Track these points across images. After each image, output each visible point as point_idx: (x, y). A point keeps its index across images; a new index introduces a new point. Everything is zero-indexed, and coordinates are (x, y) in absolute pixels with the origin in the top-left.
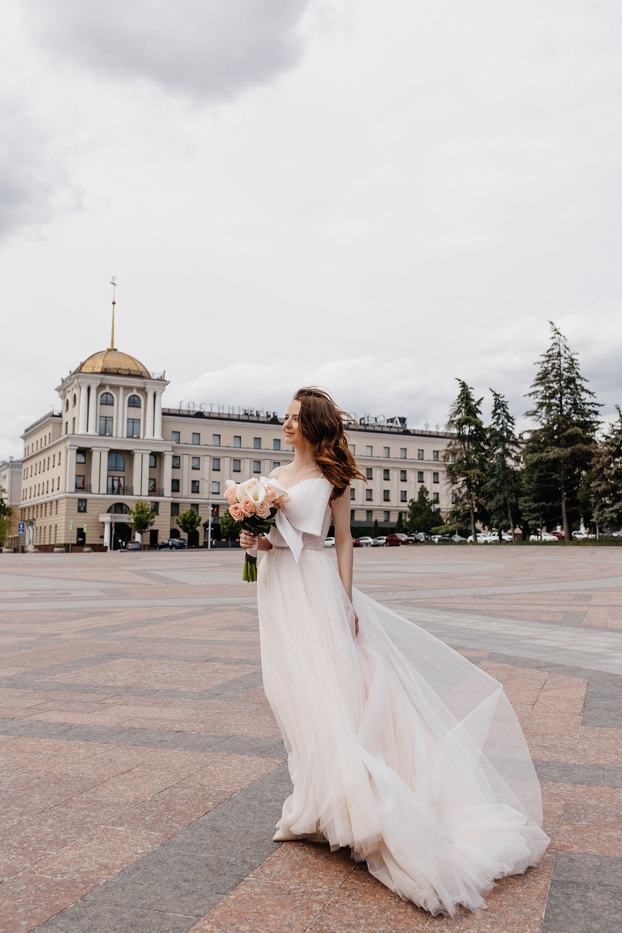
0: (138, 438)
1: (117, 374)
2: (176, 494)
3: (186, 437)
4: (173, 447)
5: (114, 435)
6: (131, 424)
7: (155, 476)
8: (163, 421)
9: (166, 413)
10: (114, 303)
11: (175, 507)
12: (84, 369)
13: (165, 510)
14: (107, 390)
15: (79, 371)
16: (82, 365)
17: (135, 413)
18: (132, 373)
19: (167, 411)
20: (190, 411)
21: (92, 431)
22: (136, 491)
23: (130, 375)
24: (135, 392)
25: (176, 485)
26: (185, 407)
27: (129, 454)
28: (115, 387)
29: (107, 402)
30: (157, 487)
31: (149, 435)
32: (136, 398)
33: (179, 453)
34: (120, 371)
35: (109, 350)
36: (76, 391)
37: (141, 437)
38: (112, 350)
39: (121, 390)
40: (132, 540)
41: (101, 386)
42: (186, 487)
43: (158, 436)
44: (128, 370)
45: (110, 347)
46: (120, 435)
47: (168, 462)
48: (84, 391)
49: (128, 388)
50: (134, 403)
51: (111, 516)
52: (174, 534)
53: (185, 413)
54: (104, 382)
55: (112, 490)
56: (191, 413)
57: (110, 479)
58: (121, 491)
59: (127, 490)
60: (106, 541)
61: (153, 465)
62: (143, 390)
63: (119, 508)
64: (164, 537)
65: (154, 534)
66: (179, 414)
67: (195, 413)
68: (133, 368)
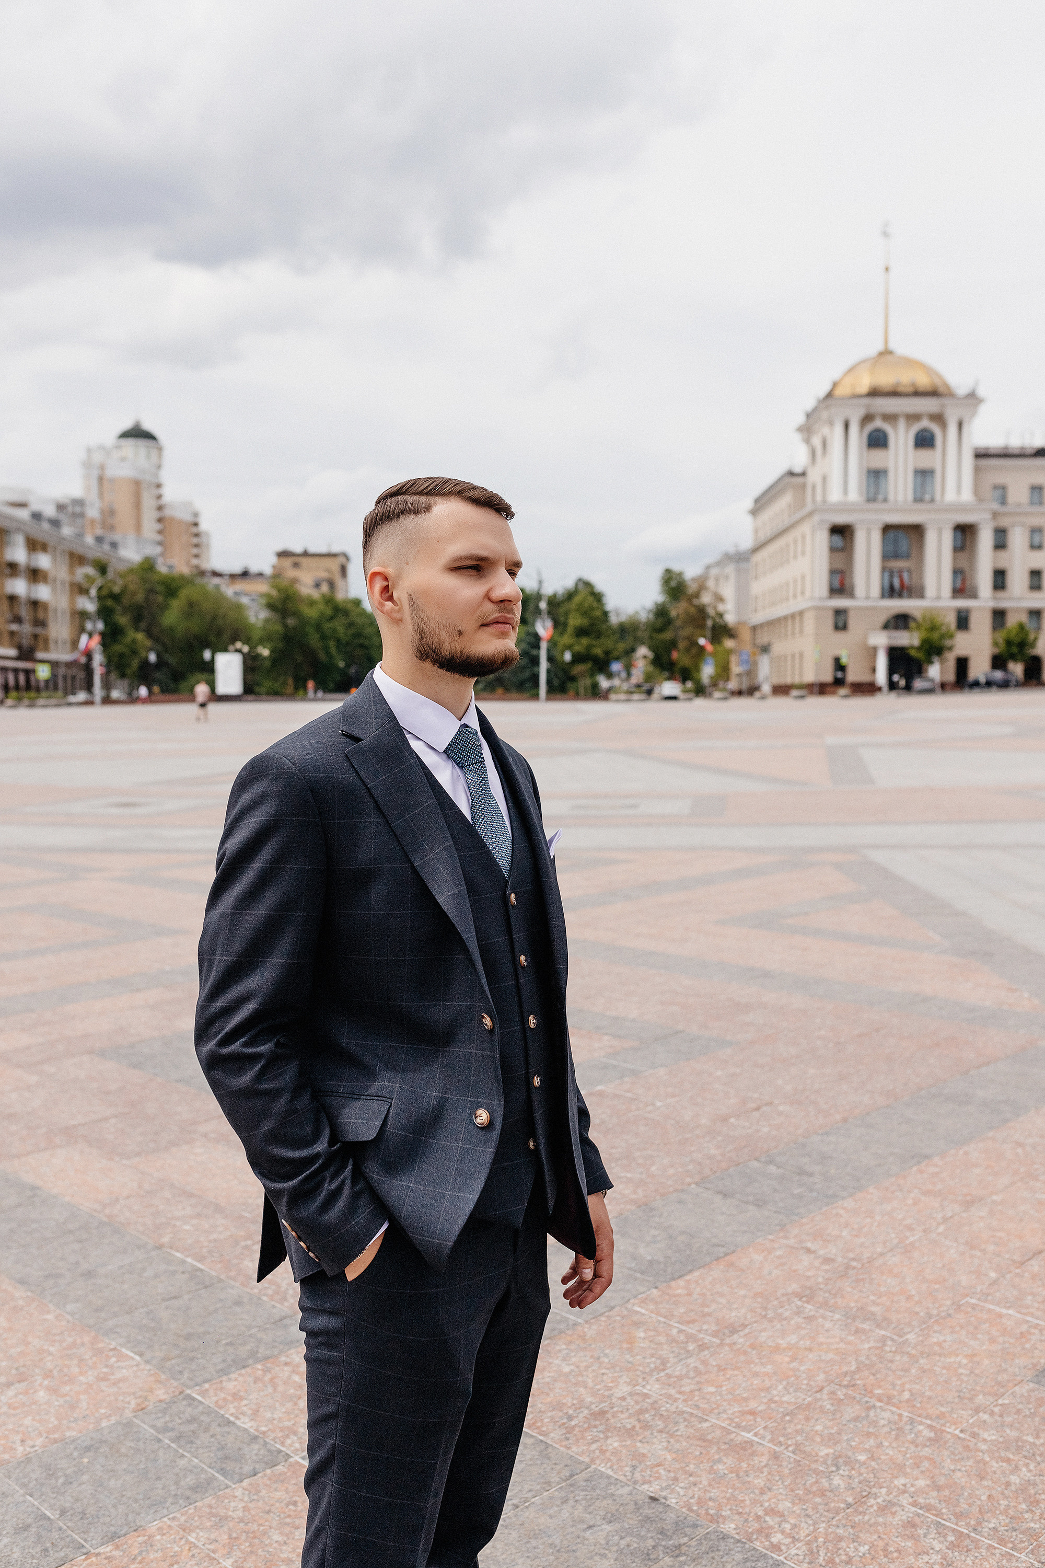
0: (932, 500)
1: (894, 393)
2: (1000, 594)
3: (1019, 493)
4: (995, 515)
5: (891, 497)
6: (919, 480)
7: (963, 564)
8: (977, 470)
9: (981, 455)
10: (887, 269)
11: (999, 615)
12: (839, 392)
13: (981, 624)
14: (878, 423)
15: (830, 395)
16: (835, 385)
17: (926, 458)
18: (921, 389)
19: (982, 452)
20: (1022, 448)
21: (854, 495)
22: (930, 591)
23: (917, 393)
24: (925, 423)
25: (1000, 579)
26: (1015, 442)
27: (916, 531)
28: (891, 418)
29: (877, 441)
30: (968, 582)
31: (950, 496)
32: (928, 434)
33: (1004, 522)
34: (900, 389)
35: (881, 354)
36: (826, 430)
37: (938, 497)
38: (886, 352)
39: (902, 423)
40: (924, 675)
41: (867, 418)
42: (1018, 581)
43: (967, 495)
44: (913, 385)
45: (880, 347)
46: (900, 498)
47: (985, 539)
48: (839, 429)
49: (913, 418)
50: (924, 441)
51: (889, 638)
52: (998, 662)
53: (1016, 452)
54: (873, 410)
55: (891, 592)
56: (1029, 452)
57: (887, 575)
58: (905, 593)
59: (917, 591)
60: (881, 677)
61: (959, 544)
62: (939, 418)
63: (901, 621)
64: (980, 669)
65: (962, 664)
66: (1005, 454)
67: (1033, 451)
68: (923, 381)
